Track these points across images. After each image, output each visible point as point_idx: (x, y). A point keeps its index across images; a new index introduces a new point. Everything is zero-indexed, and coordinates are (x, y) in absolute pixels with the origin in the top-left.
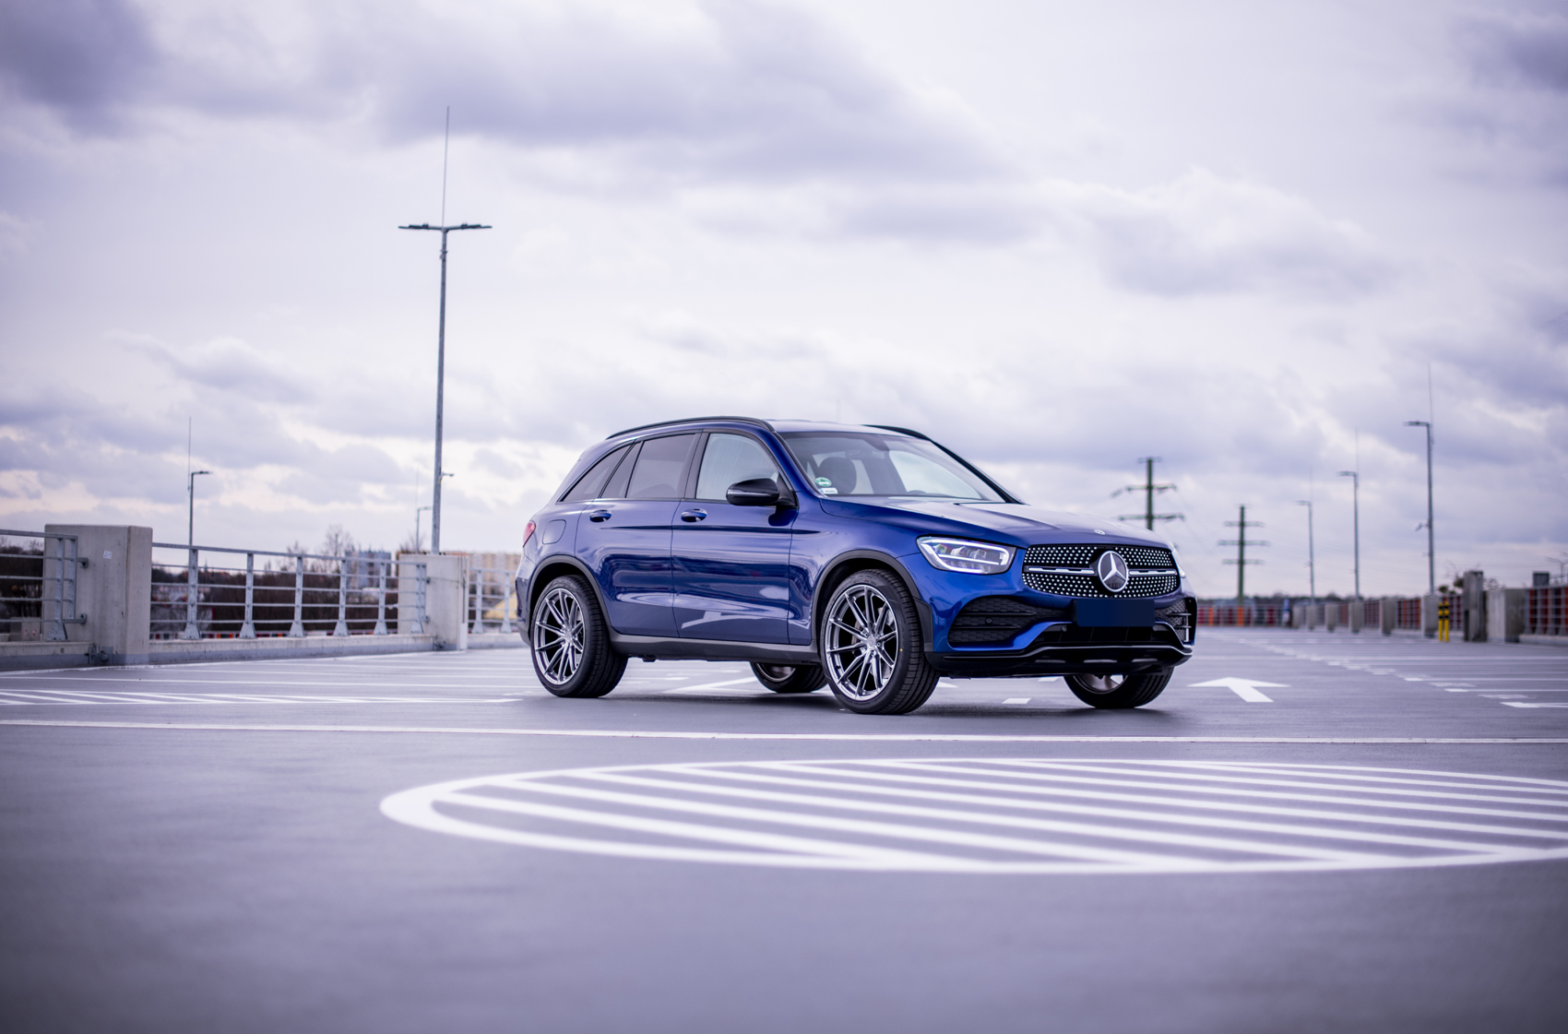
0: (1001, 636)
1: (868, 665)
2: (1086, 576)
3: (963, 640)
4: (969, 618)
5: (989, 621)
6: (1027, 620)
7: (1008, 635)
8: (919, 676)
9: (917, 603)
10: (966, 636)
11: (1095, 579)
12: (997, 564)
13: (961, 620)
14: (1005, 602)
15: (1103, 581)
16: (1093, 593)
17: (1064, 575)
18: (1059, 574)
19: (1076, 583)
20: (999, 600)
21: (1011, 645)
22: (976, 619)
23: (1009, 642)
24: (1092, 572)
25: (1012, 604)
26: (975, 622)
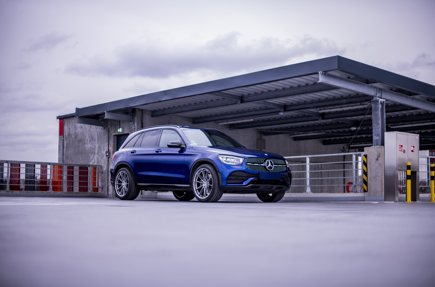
0: (240, 182)
1: (204, 189)
2: (262, 166)
3: (230, 182)
4: (231, 176)
5: (237, 177)
6: (247, 177)
7: (242, 181)
8: (218, 192)
9: (218, 173)
10: (231, 181)
11: (265, 167)
12: (239, 162)
13: (229, 177)
14: (241, 172)
15: (267, 167)
16: (264, 171)
17: (257, 165)
18: (255, 165)
19: (260, 168)
20: (239, 172)
21: (243, 184)
22: (233, 177)
23: (242, 183)
24: (264, 165)
25: (243, 173)
26: (233, 178)
